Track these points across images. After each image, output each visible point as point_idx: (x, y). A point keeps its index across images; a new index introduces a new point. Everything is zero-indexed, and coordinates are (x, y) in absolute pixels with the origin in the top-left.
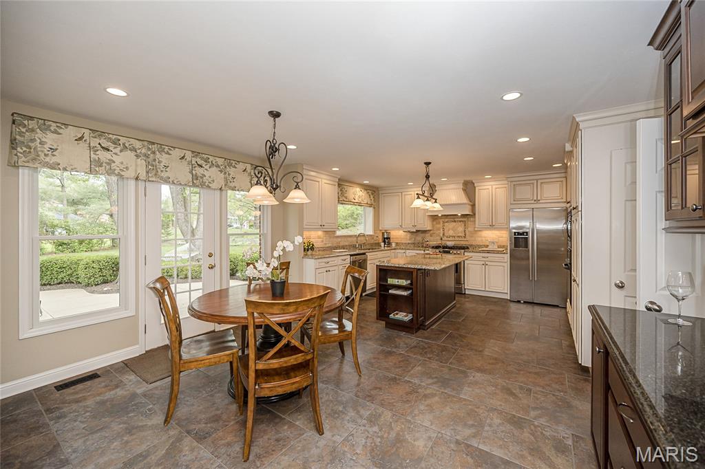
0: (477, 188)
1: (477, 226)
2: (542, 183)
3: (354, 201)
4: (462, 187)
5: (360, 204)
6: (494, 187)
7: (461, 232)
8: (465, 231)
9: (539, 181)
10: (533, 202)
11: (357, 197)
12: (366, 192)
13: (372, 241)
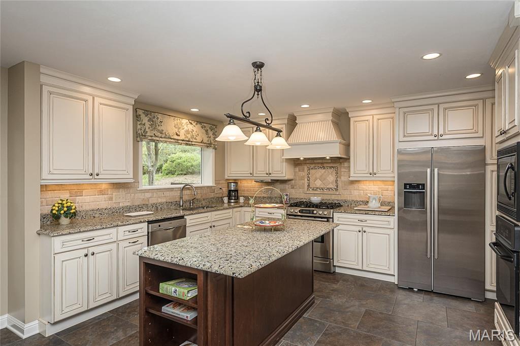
0: (352, 120)
1: (352, 174)
2: (445, 109)
3: (176, 137)
4: (331, 118)
5: (188, 143)
6: (376, 117)
7: (332, 183)
8: (336, 181)
9: (442, 107)
10: (432, 137)
11: (182, 133)
12: (199, 125)
13: (212, 195)
